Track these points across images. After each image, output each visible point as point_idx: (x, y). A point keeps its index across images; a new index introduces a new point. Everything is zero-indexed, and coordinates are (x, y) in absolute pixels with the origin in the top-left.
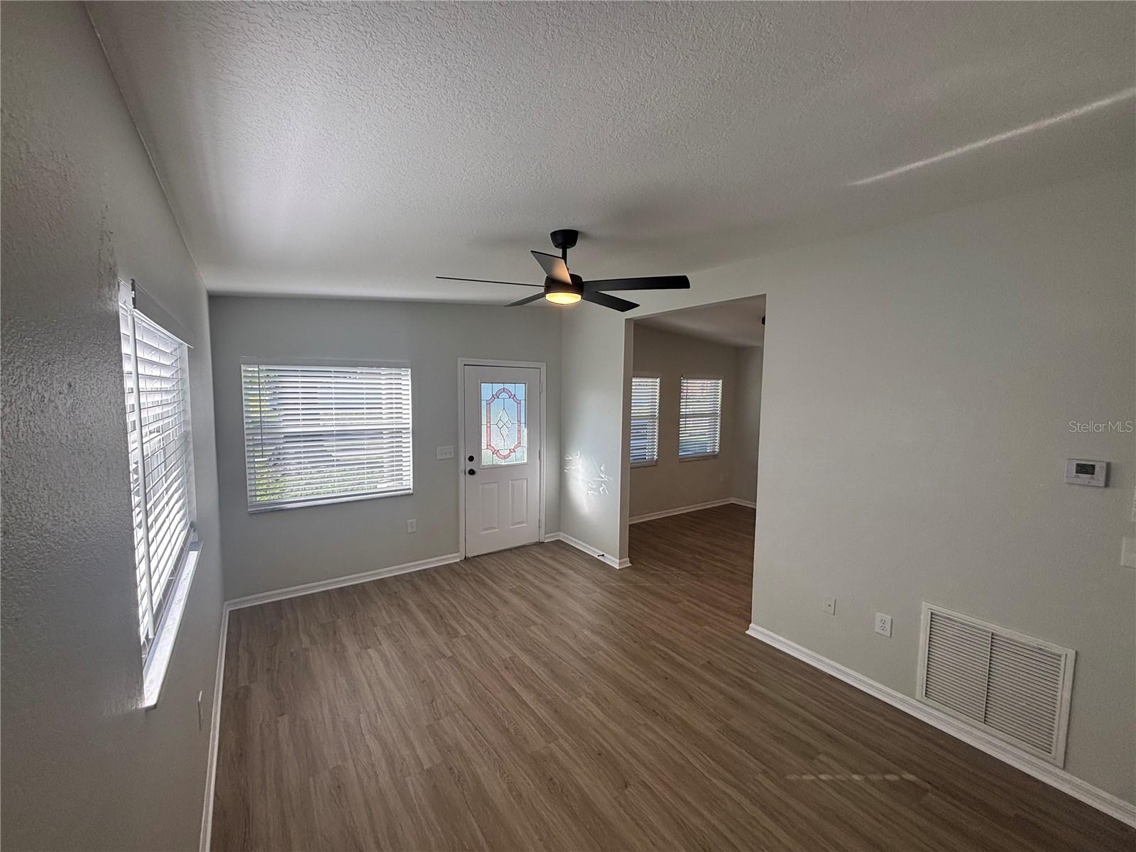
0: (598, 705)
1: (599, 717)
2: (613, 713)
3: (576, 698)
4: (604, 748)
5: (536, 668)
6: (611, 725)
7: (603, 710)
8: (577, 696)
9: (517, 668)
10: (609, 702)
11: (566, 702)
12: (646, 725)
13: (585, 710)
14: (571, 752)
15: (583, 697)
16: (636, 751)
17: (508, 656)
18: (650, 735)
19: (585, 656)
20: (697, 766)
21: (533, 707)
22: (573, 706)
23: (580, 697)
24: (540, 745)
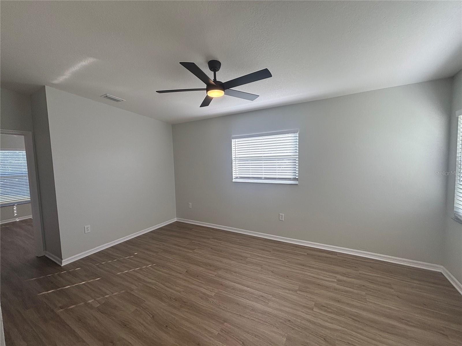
0: (204, 294)
1: (202, 289)
2: (196, 293)
3: (216, 293)
4: (198, 279)
6: (195, 287)
7: (201, 292)
10: (199, 297)
11: (220, 290)
12: (180, 292)
13: (209, 289)
14: (207, 274)
16: (184, 281)
17: (270, 304)
18: (178, 288)
20: (160, 284)
21: (233, 283)
22: (216, 289)
23: (215, 295)
24: (220, 273)
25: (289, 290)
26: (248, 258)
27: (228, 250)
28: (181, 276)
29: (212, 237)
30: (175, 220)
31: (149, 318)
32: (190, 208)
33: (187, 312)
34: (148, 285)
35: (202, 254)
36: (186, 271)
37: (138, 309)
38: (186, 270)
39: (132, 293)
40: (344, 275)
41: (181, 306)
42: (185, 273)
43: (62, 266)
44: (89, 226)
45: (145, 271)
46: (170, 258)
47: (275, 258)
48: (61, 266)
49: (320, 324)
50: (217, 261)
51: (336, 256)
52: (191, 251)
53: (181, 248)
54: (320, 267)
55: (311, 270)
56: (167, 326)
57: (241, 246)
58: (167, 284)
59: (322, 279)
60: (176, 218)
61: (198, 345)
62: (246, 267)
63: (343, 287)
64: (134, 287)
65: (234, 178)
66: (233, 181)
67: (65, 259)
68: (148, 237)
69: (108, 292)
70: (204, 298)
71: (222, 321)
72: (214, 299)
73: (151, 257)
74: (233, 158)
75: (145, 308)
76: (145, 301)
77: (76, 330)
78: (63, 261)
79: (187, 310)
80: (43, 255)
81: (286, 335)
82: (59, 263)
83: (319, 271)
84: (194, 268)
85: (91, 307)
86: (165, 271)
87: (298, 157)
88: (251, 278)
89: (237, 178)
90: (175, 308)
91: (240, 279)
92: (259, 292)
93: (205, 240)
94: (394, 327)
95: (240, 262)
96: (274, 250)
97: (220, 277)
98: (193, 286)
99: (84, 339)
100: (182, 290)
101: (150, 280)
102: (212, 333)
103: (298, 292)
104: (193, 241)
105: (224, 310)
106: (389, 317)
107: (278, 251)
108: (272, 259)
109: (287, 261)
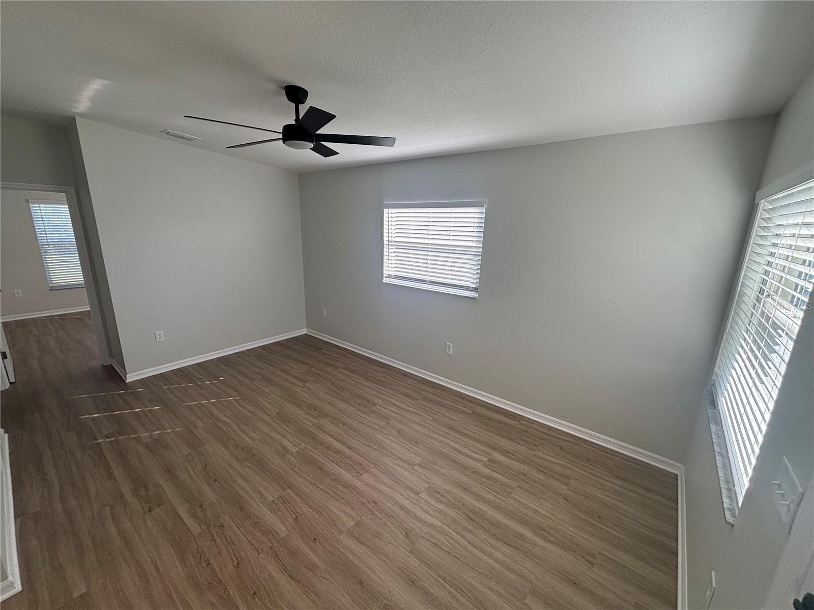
0: (284, 448)
1: (285, 440)
2: (274, 444)
3: (300, 449)
4: (287, 426)
5: (334, 469)
6: (277, 436)
7: (282, 445)
8: (300, 451)
9: (351, 465)
10: (276, 451)
11: (308, 446)
12: (254, 440)
13: (294, 442)
15: (294, 451)
16: (267, 427)
17: (364, 476)
18: (254, 435)
19: (289, 491)
20: (234, 425)
21: (331, 439)
22: (303, 444)
23: (298, 451)
24: (323, 421)
25: (404, 462)
26: (377, 406)
27: (356, 389)
28: (266, 418)
29: (343, 366)
30: (304, 331)
31: (200, 467)
32: (324, 316)
33: (249, 467)
34: (219, 424)
35: (314, 390)
36: (278, 413)
37: (192, 453)
38: (278, 411)
39: (195, 432)
40: (505, 453)
41: (246, 458)
42: (274, 414)
43: (127, 382)
44: (161, 332)
45: (224, 405)
46: (267, 391)
47: (416, 411)
48: (125, 382)
49: (415, 515)
50: (329, 403)
51: (518, 423)
52: (301, 384)
53: (290, 378)
54: (477, 436)
55: (460, 438)
56: (216, 480)
57: (378, 386)
58: (243, 426)
59: (467, 455)
60: (305, 329)
61: (241, 509)
62: (365, 419)
63: (489, 471)
64: (200, 424)
65: (387, 275)
66: (384, 281)
67: (130, 373)
68: (253, 355)
69: (167, 425)
70: (281, 453)
71: (286, 486)
72: (293, 456)
73: (242, 385)
74: (385, 242)
75: (200, 453)
76: (205, 445)
77: (113, 465)
78: (128, 376)
79: (250, 466)
80: (110, 364)
81: (359, 519)
82: (124, 378)
83: (471, 442)
84: (291, 409)
85: (138, 440)
86: (250, 408)
87: (481, 250)
88: (362, 436)
89: (389, 276)
90: (237, 459)
91: (345, 436)
92: (359, 457)
93: (330, 370)
94: (521, 537)
95: (361, 411)
96: (425, 398)
97: (319, 427)
98: (275, 435)
99: (117, 478)
100: (258, 438)
101: (224, 418)
102: (265, 498)
103: (416, 467)
104: (313, 369)
105: (297, 473)
106: (525, 523)
107: (430, 401)
108: (412, 412)
109: (432, 419)
